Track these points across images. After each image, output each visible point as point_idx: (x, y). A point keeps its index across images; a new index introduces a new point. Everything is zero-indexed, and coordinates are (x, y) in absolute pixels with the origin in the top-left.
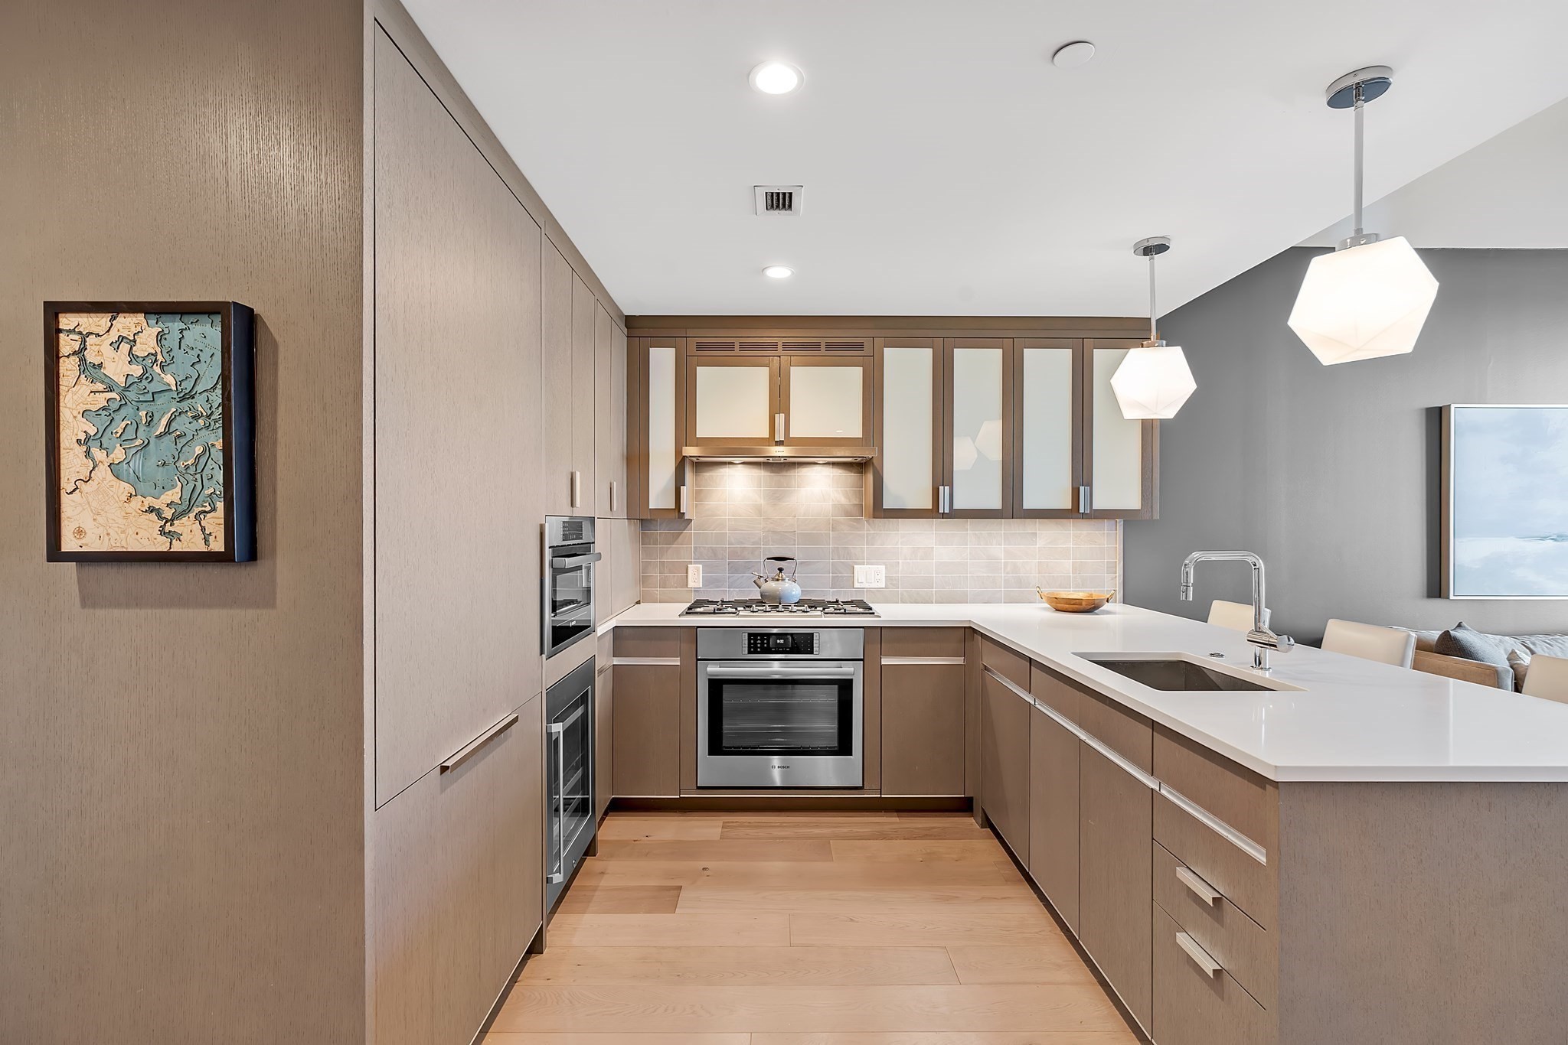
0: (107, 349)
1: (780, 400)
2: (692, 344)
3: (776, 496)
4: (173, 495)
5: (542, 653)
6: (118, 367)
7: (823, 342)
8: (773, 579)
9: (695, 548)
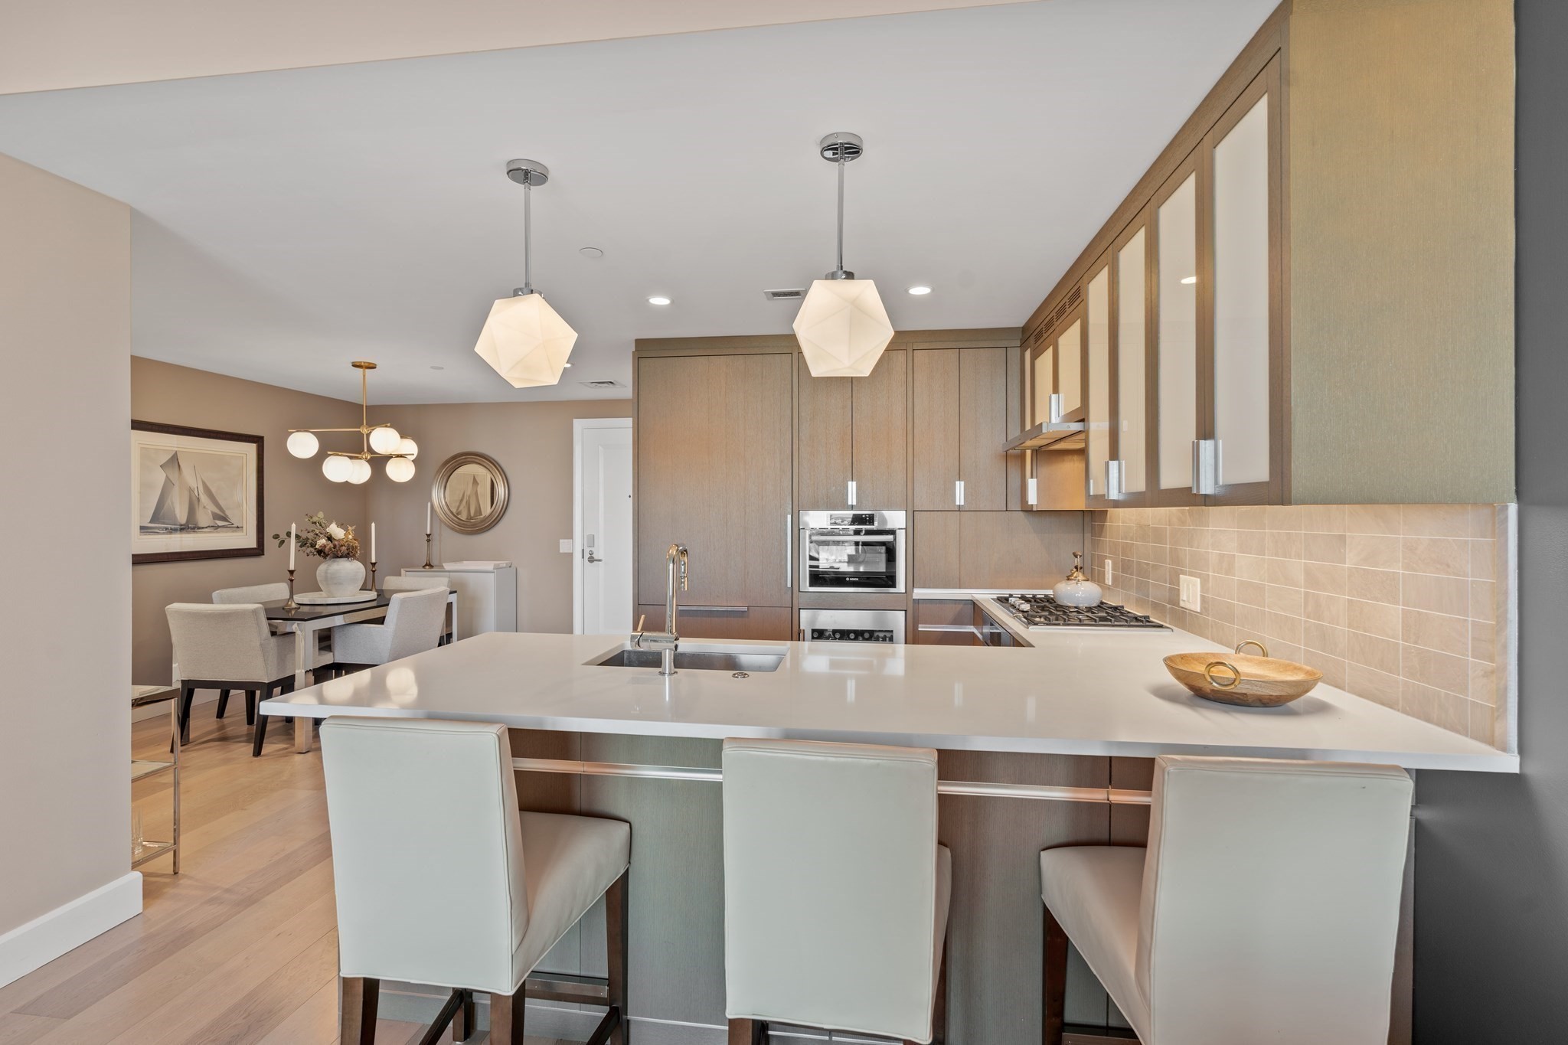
1: (1055, 378)
9: (1109, 542)
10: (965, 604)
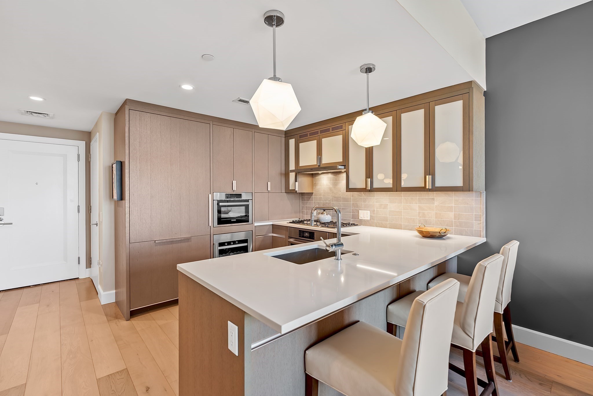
1: (319, 151)
2: (299, 136)
7: (331, 128)
9: (314, 202)
10: (270, 226)
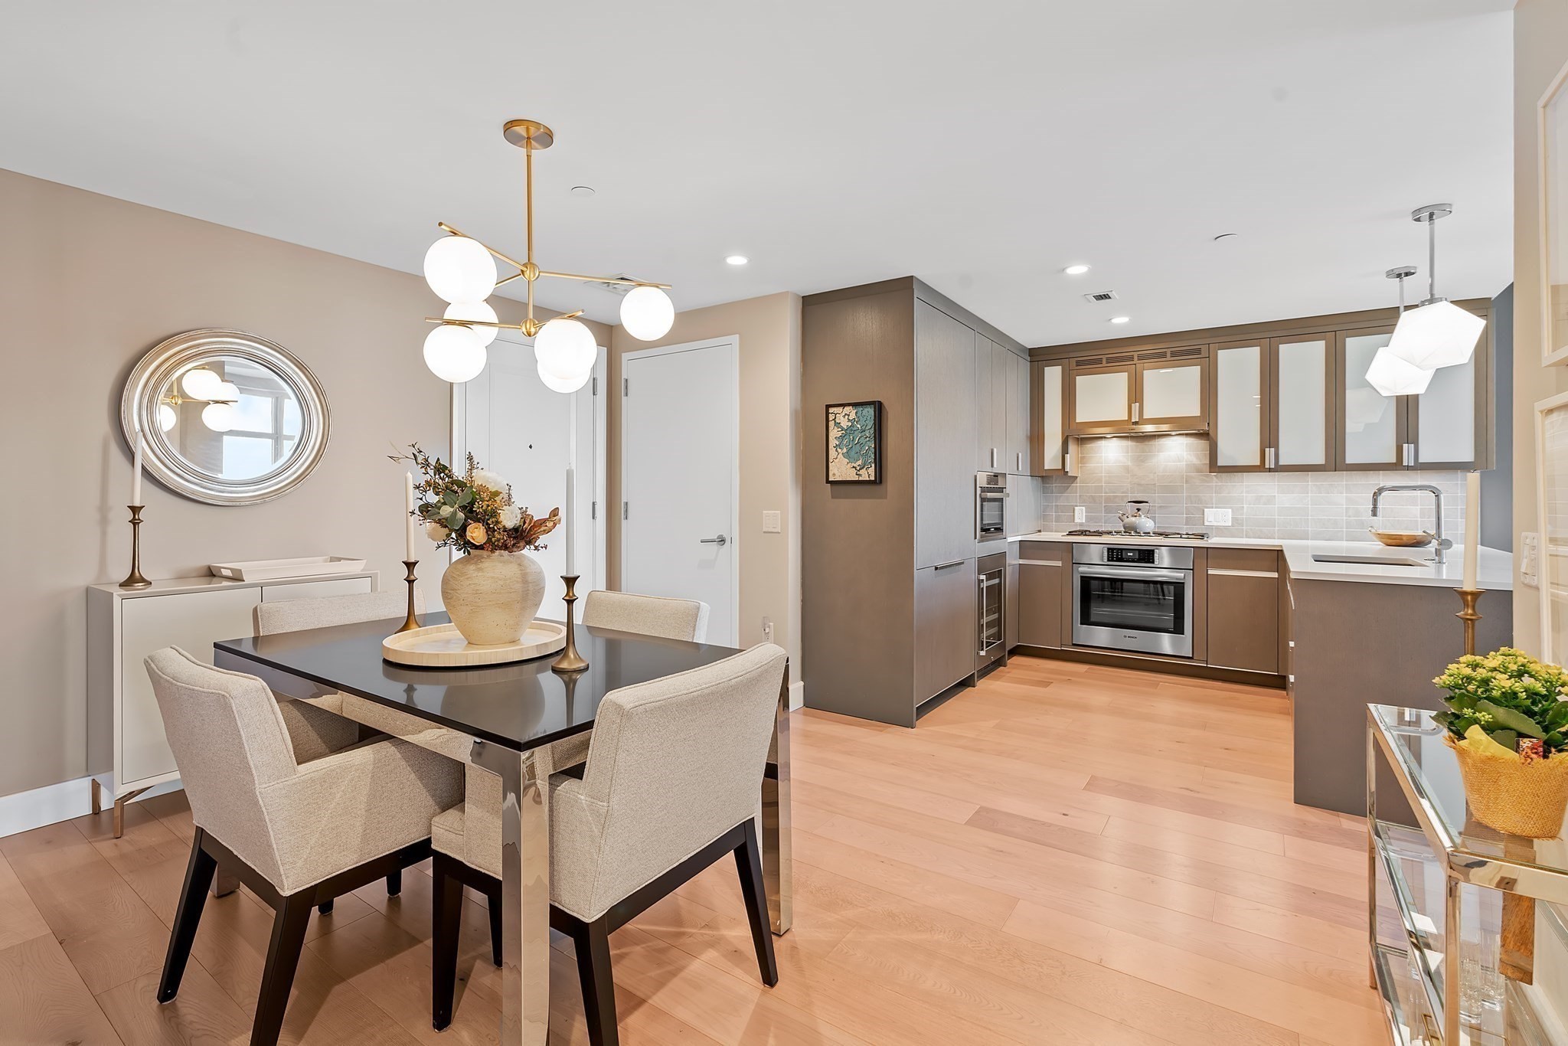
0: (842, 418)
1: (1136, 394)
2: (1073, 362)
3: (1140, 460)
4: (860, 462)
5: (975, 538)
6: (845, 423)
7: (1169, 351)
8: (1132, 516)
9: (1080, 496)
